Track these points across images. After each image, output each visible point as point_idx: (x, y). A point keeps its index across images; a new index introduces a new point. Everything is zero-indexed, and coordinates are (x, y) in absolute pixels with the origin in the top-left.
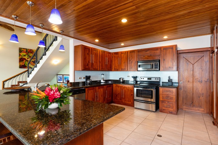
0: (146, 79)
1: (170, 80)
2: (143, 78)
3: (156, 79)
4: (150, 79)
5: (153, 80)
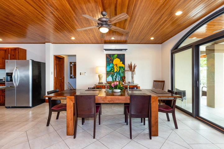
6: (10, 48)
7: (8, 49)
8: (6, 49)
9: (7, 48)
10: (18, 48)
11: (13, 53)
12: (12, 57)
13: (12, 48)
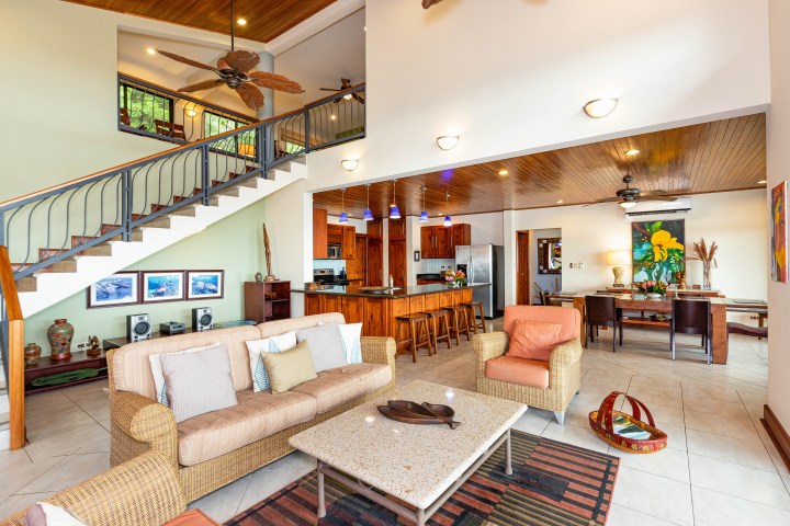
7: (450, 227)
10: (463, 224)
11: (456, 233)
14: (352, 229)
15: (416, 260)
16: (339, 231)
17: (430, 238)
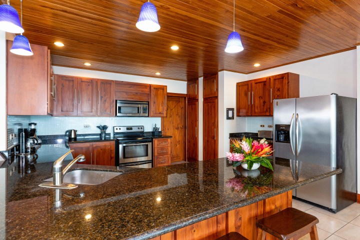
0: (124, 130)
1: (155, 129)
2: (118, 128)
3: (139, 128)
4: (131, 129)
5: (135, 130)
6: (273, 77)
7: (270, 78)
8: (265, 80)
9: (267, 78)
10: (288, 73)
11: (278, 85)
12: (276, 92)
13: (276, 76)
14: (164, 88)
15: (228, 118)
16: (147, 90)
17: (246, 95)
